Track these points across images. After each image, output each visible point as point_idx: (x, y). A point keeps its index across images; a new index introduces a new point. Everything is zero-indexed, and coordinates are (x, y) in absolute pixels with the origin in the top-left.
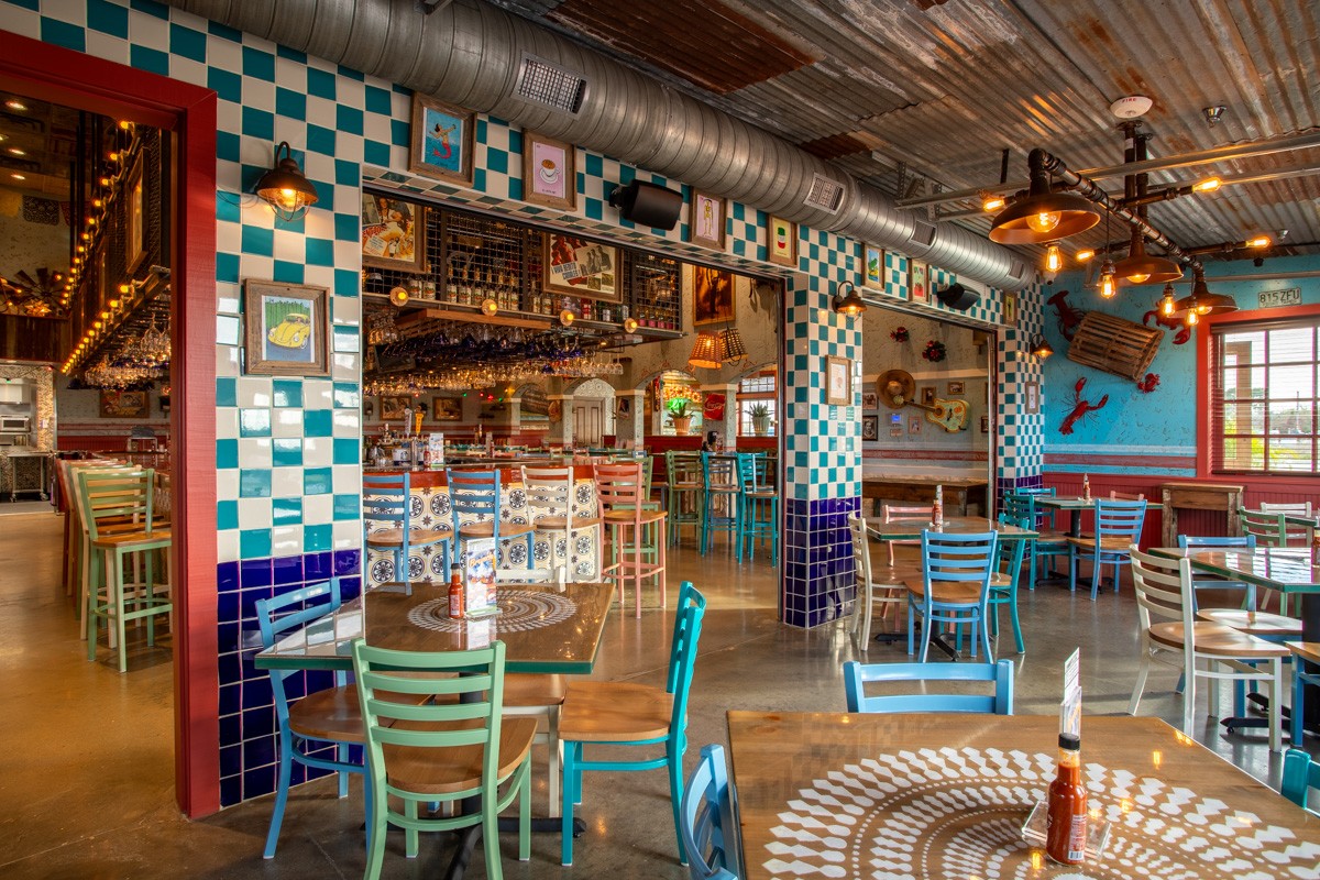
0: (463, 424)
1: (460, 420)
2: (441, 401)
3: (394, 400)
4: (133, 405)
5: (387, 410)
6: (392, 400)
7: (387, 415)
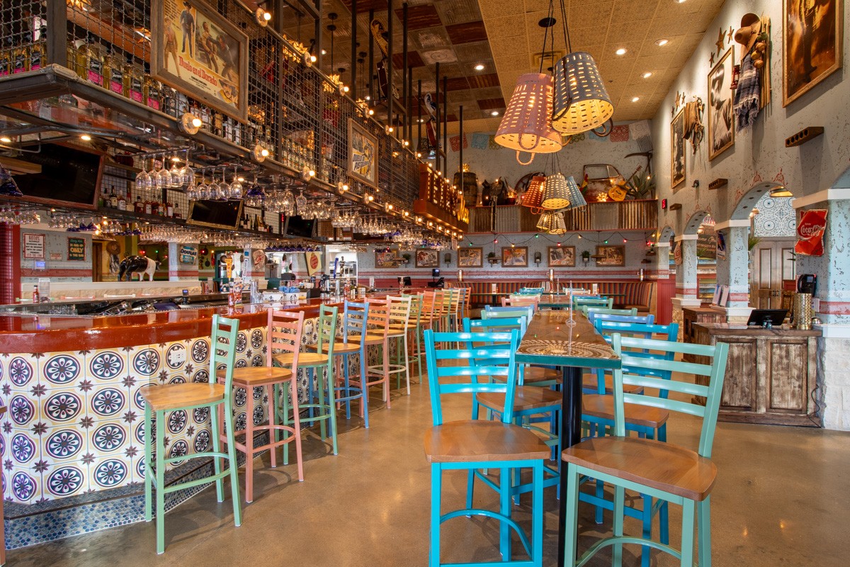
0: (626, 268)
1: (623, 265)
2: (603, 249)
3: (560, 250)
4: (391, 260)
5: (554, 259)
6: (558, 250)
7: (553, 262)
